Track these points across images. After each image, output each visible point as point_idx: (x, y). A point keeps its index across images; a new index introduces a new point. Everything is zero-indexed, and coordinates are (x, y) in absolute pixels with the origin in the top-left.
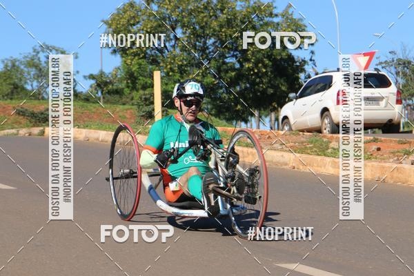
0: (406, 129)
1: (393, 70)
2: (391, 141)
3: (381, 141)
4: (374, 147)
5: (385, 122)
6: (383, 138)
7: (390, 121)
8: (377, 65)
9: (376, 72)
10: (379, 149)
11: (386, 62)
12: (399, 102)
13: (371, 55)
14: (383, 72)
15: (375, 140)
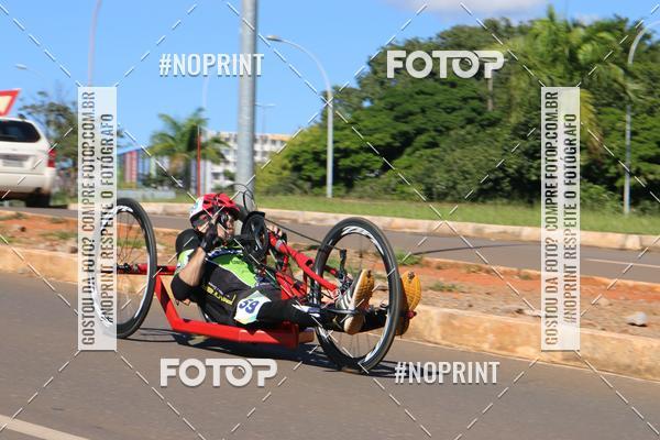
0: (59, 203)
1: (43, 118)
2: (41, 219)
3: (26, 218)
4: (16, 226)
5: (30, 191)
6: (29, 214)
7: (38, 189)
8: (20, 109)
9: (20, 120)
10: (23, 229)
11: (33, 107)
12: (51, 164)
13: (13, 94)
14: (29, 120)
15: (18, 217)
